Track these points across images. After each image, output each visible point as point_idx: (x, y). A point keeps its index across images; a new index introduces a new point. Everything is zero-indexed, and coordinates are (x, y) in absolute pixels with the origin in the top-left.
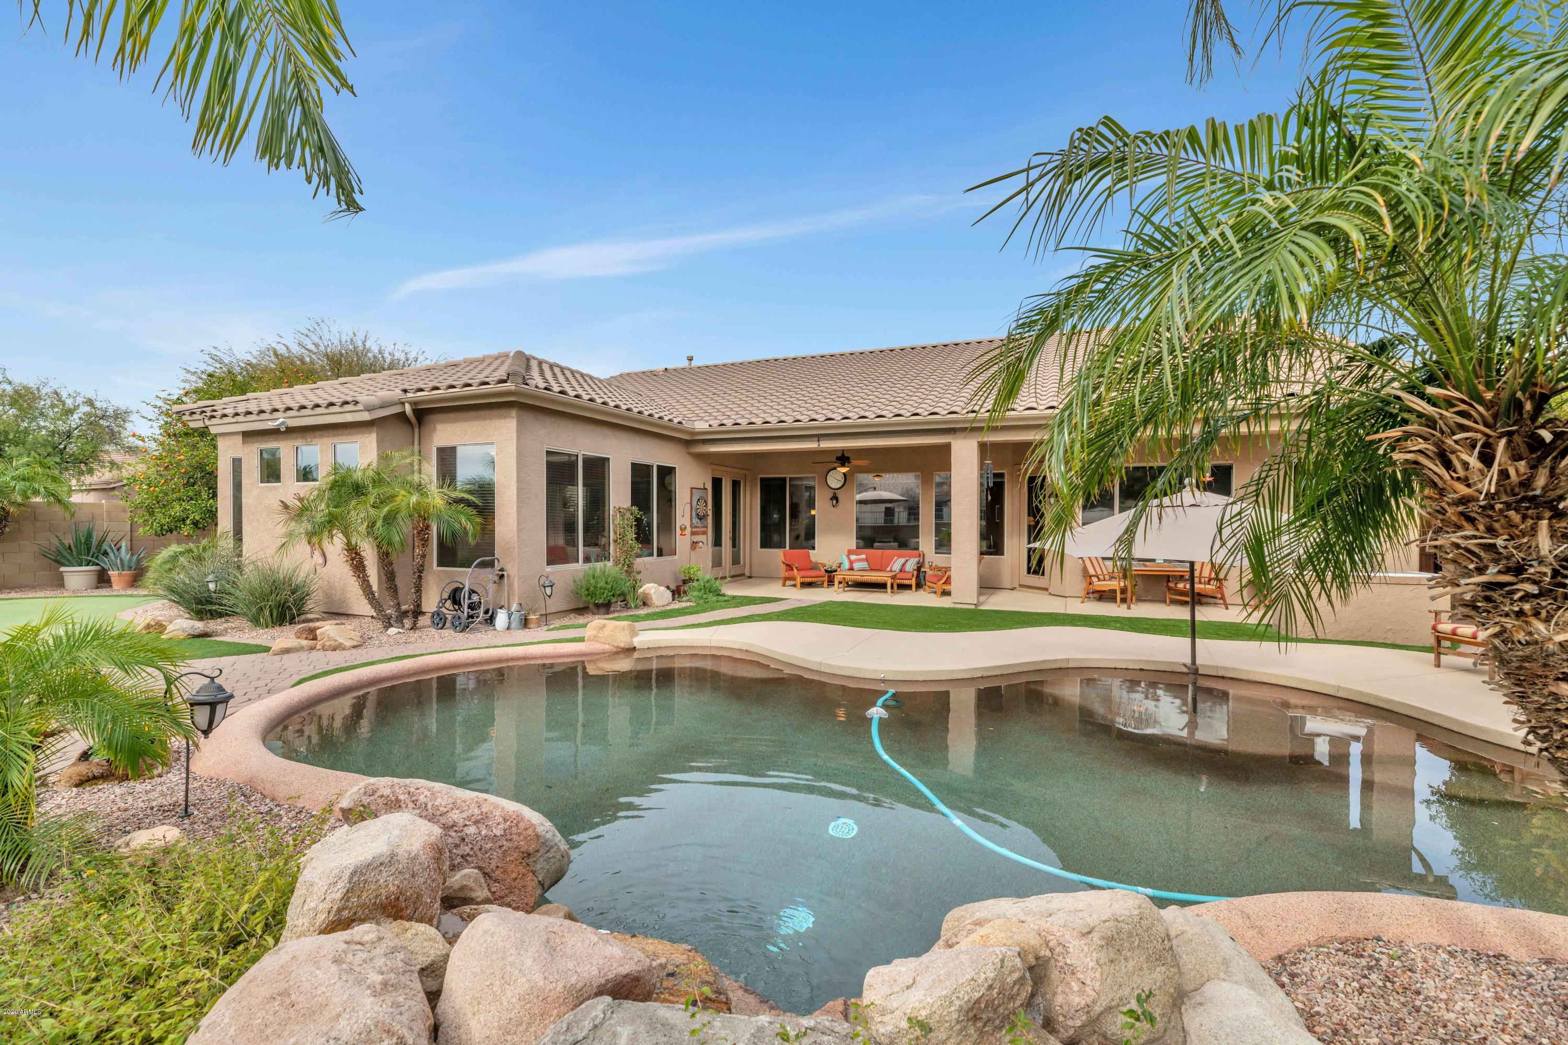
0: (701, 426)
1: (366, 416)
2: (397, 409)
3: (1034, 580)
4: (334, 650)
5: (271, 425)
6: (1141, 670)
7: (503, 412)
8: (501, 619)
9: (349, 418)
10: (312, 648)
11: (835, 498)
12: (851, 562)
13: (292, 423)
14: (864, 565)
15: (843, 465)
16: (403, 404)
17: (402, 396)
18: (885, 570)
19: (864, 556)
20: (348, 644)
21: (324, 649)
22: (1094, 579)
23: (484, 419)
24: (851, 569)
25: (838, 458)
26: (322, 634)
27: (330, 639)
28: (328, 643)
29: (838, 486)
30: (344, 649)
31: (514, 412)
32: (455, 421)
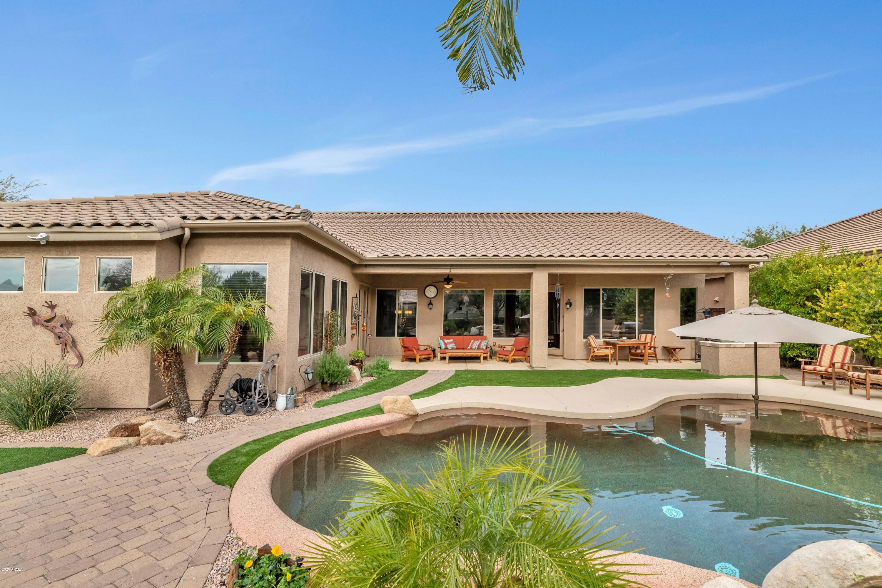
0: (368, 255)
1: (157, 237)
2: (178, 233)
3: (554, 350)
4: (162, 443)
5: (30, 238)
6: (702, 399)
7: (281, 240)
8: (281, 401)
9: (134, 237)
10: (138, 444)
11: (430, 304)
12: (446, 344)
13: (53, 238)
14: (453, 346)
15: (448, 284)
16: (183, 228)
17: (182, 222)
18: (466, 349)
19: (452, 340)
20: (176, 436)
21: (150, 442)
22: (595, 349)
23: (259, 244)
24: (446, 348)
25: (445, 279)
26: (146, 430)
27: (156, 433)
28: (155, 438)
29: (433, 296)
30: (172, 441)
31: (288, 241)
32: (226, 244)
